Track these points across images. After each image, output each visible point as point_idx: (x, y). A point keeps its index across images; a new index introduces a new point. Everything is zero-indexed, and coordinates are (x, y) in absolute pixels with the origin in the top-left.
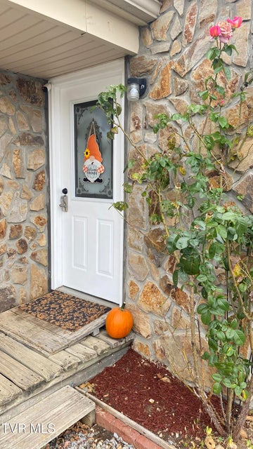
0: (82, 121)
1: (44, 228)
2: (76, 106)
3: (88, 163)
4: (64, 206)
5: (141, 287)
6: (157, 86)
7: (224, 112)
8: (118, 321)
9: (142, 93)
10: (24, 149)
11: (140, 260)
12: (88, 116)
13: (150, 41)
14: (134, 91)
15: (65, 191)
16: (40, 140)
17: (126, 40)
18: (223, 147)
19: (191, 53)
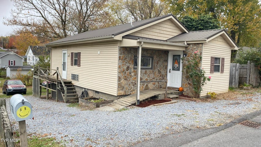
0: (175, 58)
1: (166, 76)
2: (173, 55)
3: (175, 65)
4: (170, 72)
5: (184, 84)
6: (188, 55)
7: (197, 60)
8: (181, 89)
9: (186, 56)
10: (165, 62)
11: (185, 80)
12: (175, 57)
13: (187, 49)
14: (185, 56)
15: (170, 69)
16: (167, 61)
17: (184, 50)
18: (196, 64)
19: (193, 52)
